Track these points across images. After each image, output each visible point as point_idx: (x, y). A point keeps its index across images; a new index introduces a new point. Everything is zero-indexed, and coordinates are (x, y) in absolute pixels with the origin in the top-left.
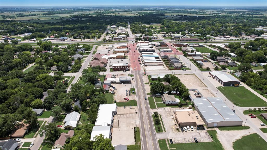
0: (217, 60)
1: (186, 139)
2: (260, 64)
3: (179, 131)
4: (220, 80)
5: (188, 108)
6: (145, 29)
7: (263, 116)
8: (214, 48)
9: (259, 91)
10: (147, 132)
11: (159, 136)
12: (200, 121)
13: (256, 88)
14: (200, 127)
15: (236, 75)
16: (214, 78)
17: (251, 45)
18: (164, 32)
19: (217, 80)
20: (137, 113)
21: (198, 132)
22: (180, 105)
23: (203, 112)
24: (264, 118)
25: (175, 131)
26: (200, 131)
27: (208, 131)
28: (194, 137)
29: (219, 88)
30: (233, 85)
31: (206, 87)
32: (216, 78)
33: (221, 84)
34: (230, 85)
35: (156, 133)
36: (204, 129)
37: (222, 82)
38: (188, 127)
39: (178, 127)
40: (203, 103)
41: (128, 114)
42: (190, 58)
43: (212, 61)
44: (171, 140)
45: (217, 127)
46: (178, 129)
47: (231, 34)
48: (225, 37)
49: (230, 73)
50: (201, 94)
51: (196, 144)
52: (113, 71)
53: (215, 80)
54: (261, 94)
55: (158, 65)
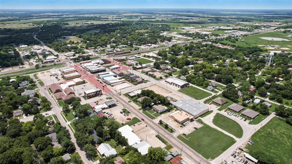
0: (160, 69)
1: (191, 130)
2: (188, 66)
3: (183, 127)
4: (176, 85)
5: (174, 110)
6: (67, 45)
7: (214, 102)
8: (149, 58)
9: (201, 86)
10: (166, 136)
11: (175, 135)
12: (190, 116)
13: (199, 85)
14: (192, 120)
15: (182, 78)
16: (171, 84)
17: (172, 52)
18: (92, 47)
19: (174, 85)
20: (147, 126)
21: (192, 124)
22: (168, 111)
23: (186, 110)
24: (215, 102)
25: (181, 128)
26: (193, 122)
27: (197, 121)
28: (193, 127)
29: (179, 91)
30: (186, 86)
31: (171, 92)
32: (173, 84)
33: (179, 87)
34: (184, 87)
35: (172, 134)
36: (194, 120)
37: (179, 86)
38: (186, 122)
39: (181, 125)
40: (181, 105)
41: (141, 129)
42: (140, 70)
43: (158, 70)
44: (184, 134)
45: (199, 116)
46: (181, 126)
47: (151, 42)
48: (148, 46)
49: (177, 77)
50: (174, 99)
51: (197, 130)
52: (89, 99)
53: (172, 85)
54: (204, 88)
55: (122, 83)
